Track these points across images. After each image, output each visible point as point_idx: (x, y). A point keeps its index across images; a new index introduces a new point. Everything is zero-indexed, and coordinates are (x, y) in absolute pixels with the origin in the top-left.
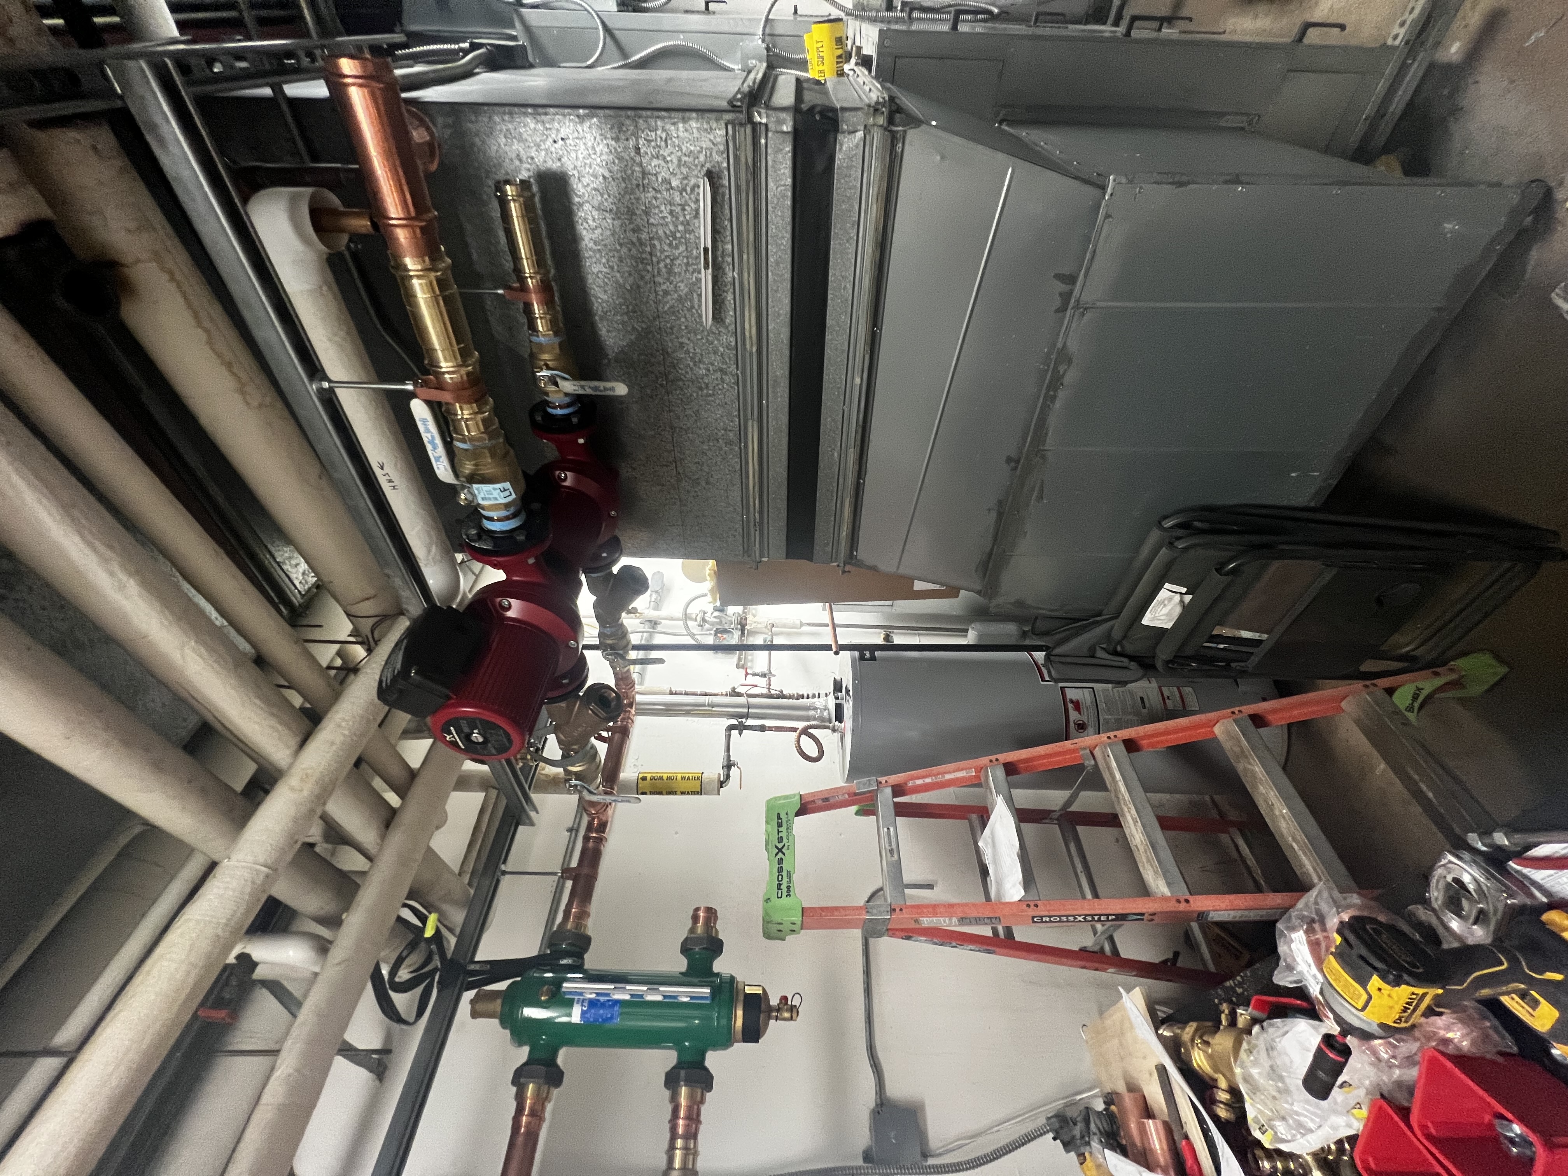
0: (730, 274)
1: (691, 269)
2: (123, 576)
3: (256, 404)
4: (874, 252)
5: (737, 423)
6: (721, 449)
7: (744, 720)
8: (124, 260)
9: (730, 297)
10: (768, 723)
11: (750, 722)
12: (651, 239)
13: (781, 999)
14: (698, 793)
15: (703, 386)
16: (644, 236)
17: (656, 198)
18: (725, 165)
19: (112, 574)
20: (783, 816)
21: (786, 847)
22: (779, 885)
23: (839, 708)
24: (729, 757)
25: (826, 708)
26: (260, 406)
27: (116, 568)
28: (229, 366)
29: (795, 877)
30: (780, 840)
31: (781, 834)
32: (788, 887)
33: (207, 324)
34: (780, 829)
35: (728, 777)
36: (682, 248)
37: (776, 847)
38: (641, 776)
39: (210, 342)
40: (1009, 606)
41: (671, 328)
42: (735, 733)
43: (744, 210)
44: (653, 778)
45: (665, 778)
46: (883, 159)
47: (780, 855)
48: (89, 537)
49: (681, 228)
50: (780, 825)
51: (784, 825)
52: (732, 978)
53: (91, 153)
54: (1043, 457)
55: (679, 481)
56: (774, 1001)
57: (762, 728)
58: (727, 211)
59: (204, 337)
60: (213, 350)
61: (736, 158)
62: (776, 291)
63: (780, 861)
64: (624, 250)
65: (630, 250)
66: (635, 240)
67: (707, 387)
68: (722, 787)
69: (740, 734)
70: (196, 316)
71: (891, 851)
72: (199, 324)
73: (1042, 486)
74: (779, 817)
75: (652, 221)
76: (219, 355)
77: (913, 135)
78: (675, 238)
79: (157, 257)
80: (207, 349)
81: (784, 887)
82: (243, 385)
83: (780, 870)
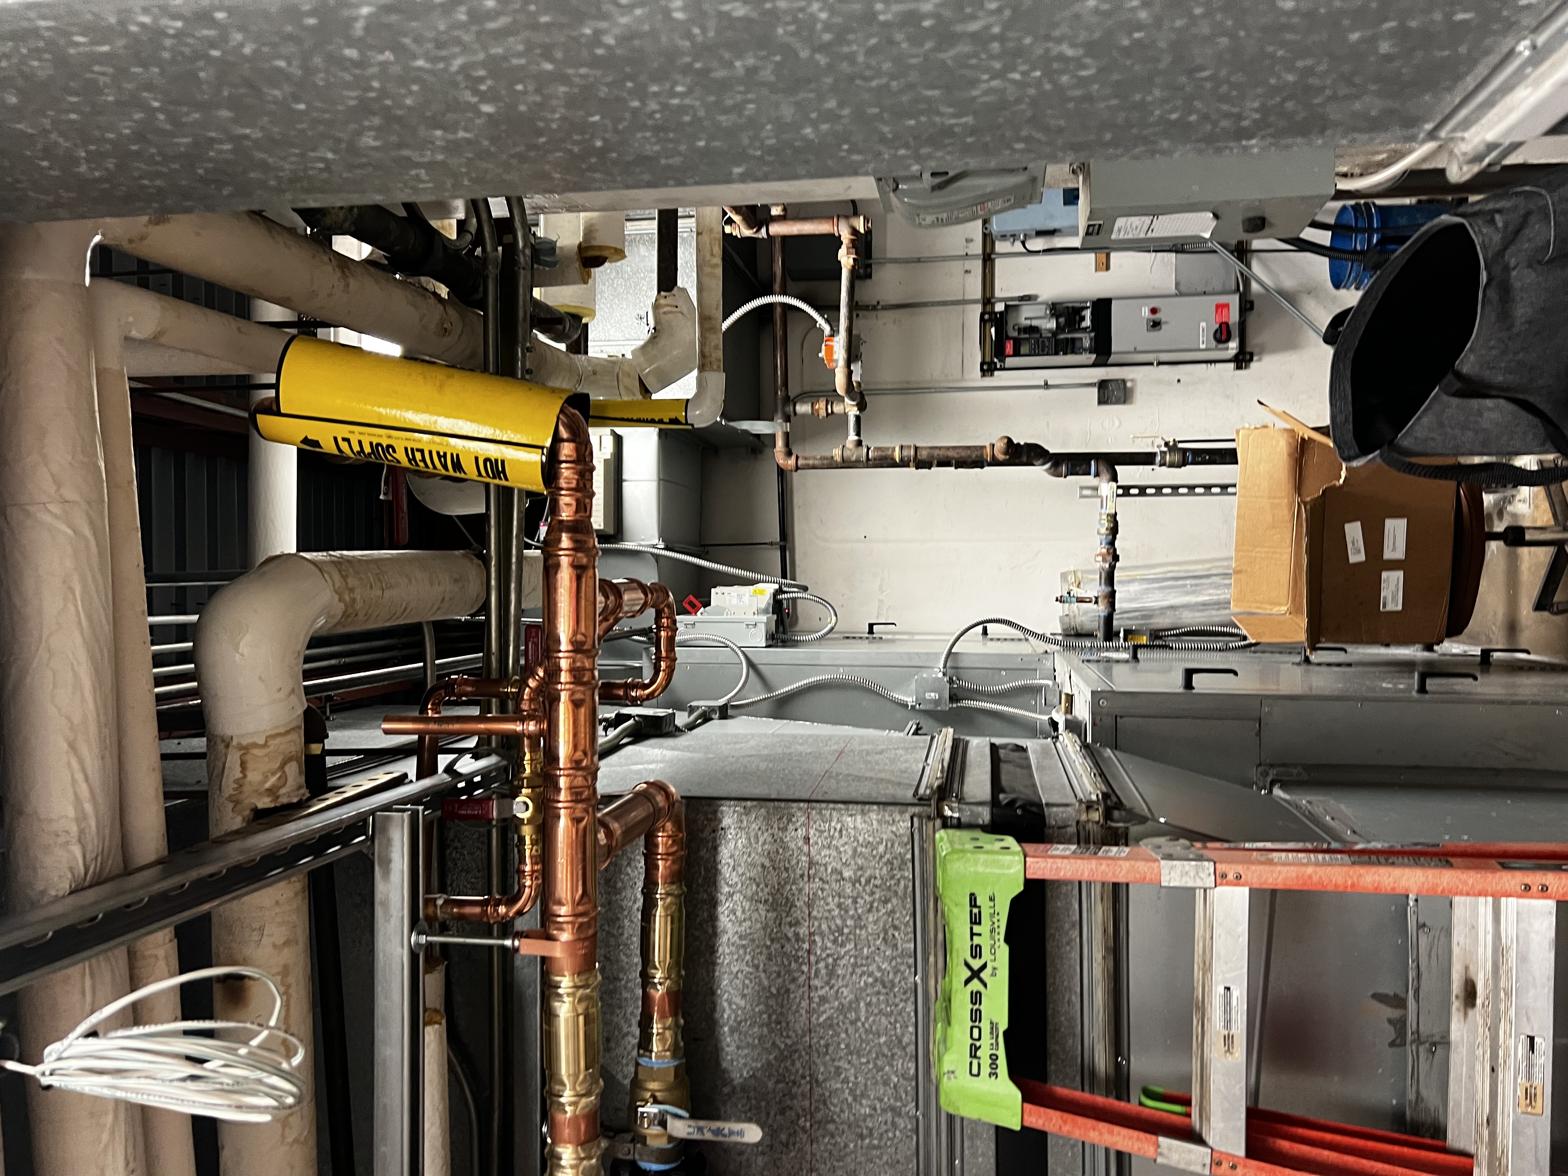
12: (811, 934)
15: (865, 1132)
16: (803, 931)
17: (822, 889)
18: (909, 856)
36: (850, 946)
41: (826, 1047)
58: (910, 906)
61: (923, 850)
64: (776, 946)
75: (815, 914)
78: (842, 934)
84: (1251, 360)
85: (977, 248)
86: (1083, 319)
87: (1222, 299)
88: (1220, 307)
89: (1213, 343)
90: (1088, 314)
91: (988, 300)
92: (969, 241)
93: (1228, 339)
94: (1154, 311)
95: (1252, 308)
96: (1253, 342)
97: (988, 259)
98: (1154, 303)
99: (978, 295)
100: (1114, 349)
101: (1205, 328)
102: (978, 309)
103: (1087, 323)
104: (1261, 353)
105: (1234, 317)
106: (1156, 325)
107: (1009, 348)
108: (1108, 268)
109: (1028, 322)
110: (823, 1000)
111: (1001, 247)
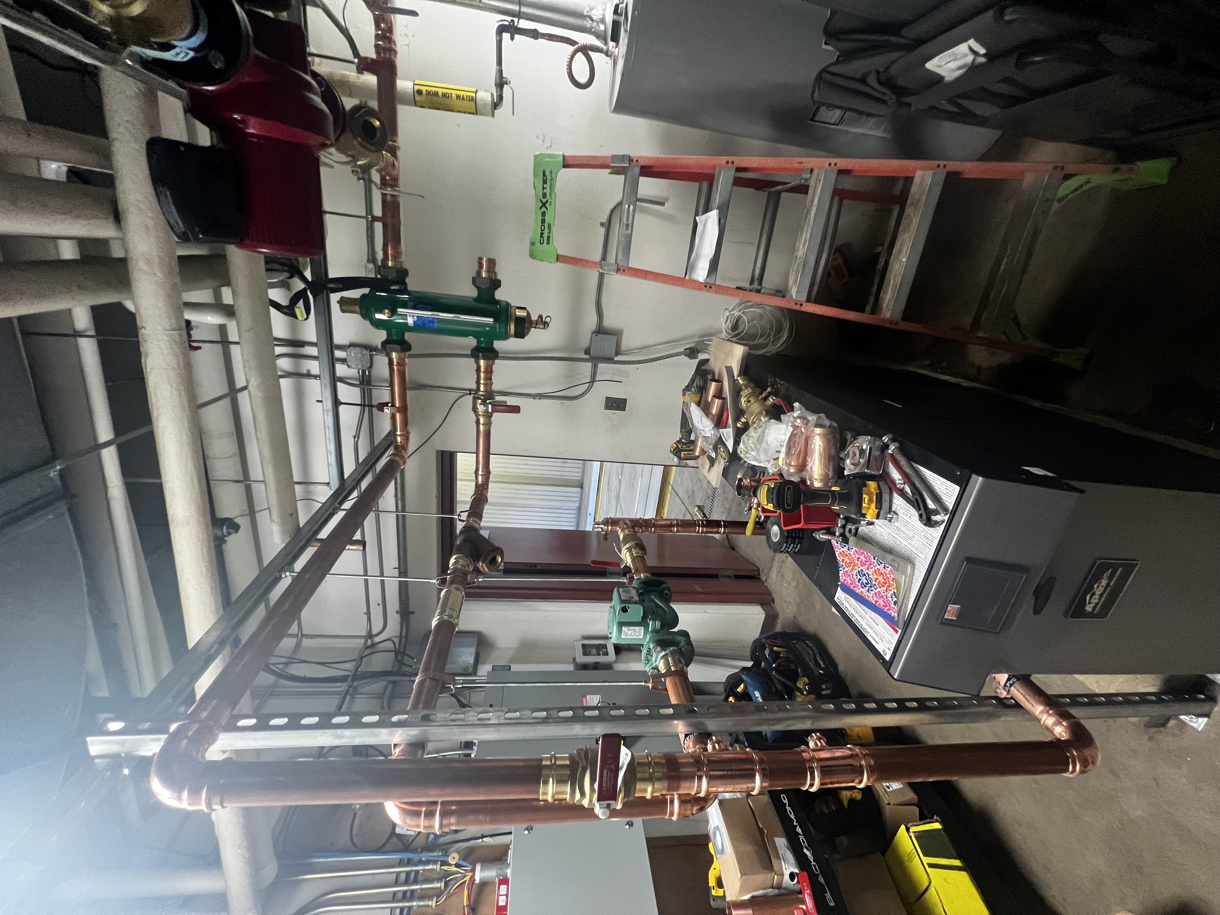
7: (516, 20)
10: (543, 28)
11: (524, 24)
13: (538, 318)
14: (473, 114)
20: (547, 173)
21: (548, 203)
22: (542, 234)
23: (616, 25)
24: (500, 72)
25: (603, 21)
29: (553, 229)
30: (544, 195)
31: (545, 191)
32: (549, 237)
34: (545, 186)
35: (501, 97)
37: (541, 201)
38: (417, 87)
42: (506, 36)
44: (428, 93)
45: (440, 94)
47: (544, 209)
50: (545, 182)
51: (548, 182)
52: (508, 304)
56: (534, 318)
57: (535, 34)
63: (544, 214)
68: (495, 109)
69: (512, 38)
71: (627, 225)
74: (544, 175)
81: (545, 236)
83: (543, 221)
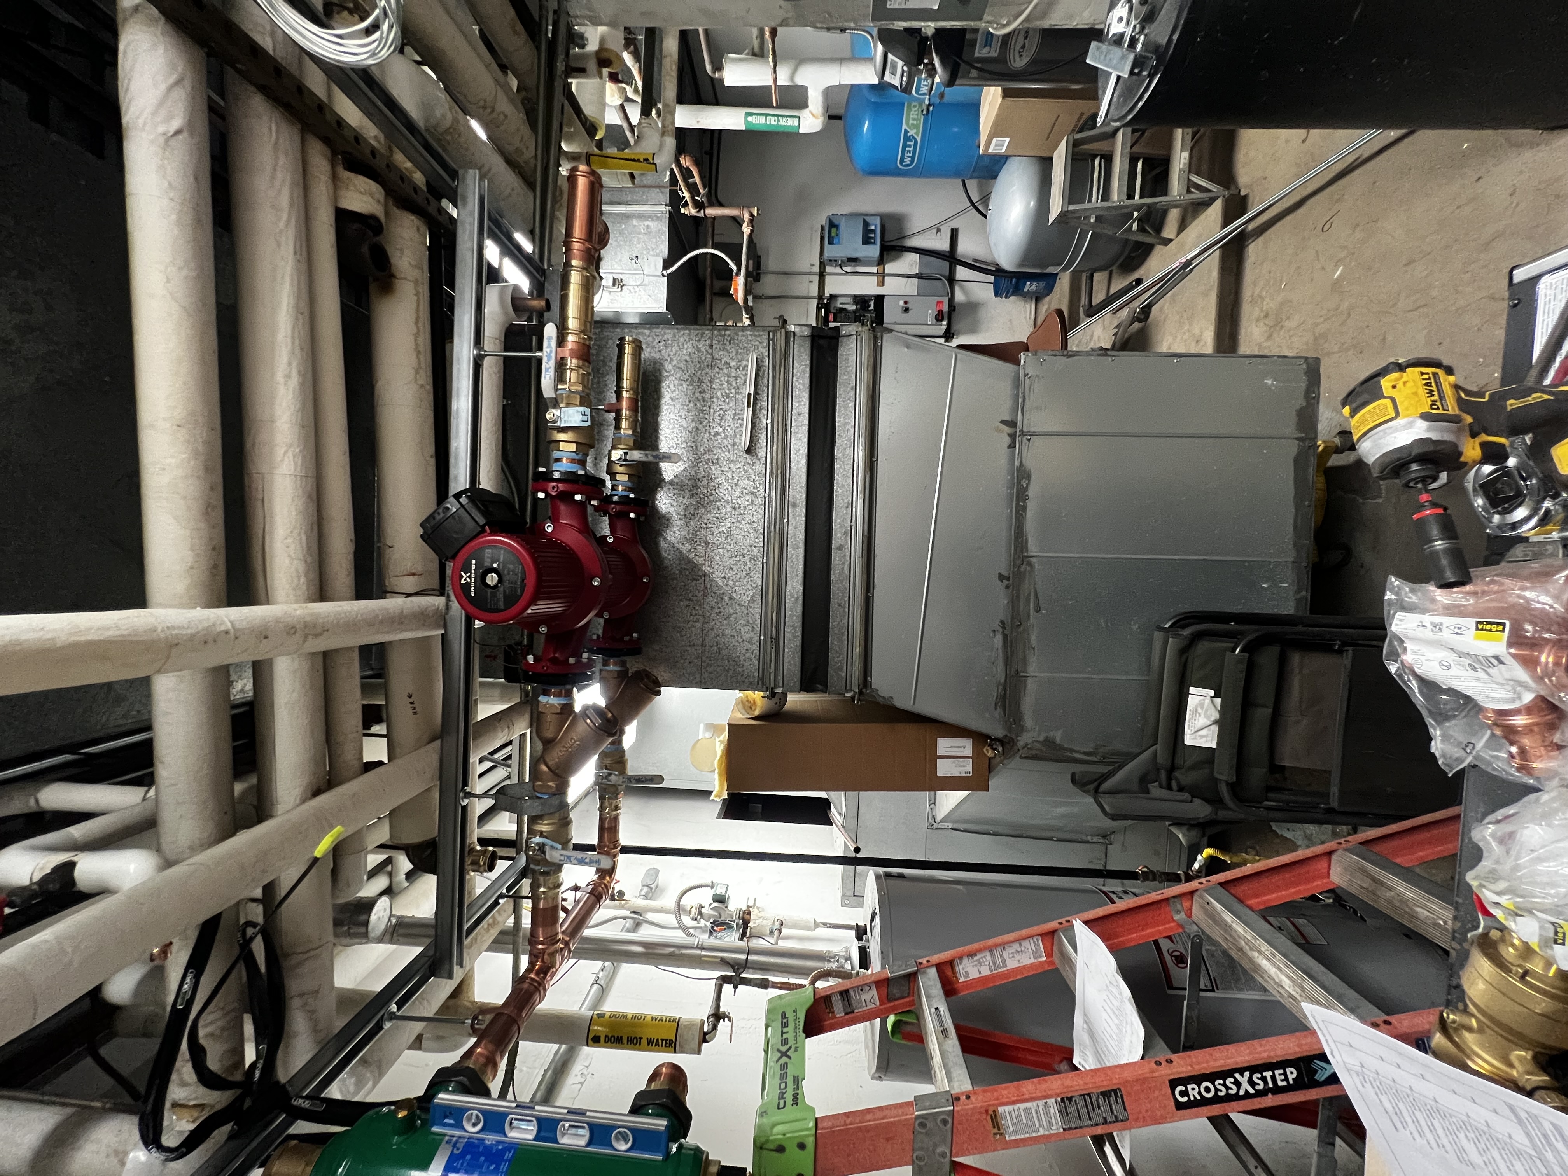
0: (764, 421)
1: (736, 417)
2: (294, 373)
3: (420, 382)
4: (867, 401)
5: (761, 540)
6: (746, 564)
7: (741, 970)
8: (398, 275)
9: (763, 437)
10: (772, 977)
11: (750, 976)
12: (712, 398)
15: (737, 506)
16: (707, 396)
17: (719, 373)
18: (767, 354)
19: (290, 364)
20: (790, 1013)
21: (793, 1049)
22: (782, 1094)
23: (863, 952)
24: (718, 1007)
25: (847, 957)
26: (422, 386)
27: (295, 364)
28: (419, 353)
29: (805, 1082)
30: (784, 1042)
31: (785, 1036)
32: (796, 1095)
33: (420, 325)
34: (785, 1030)
35: (714, 1028)
36: (732, 404)
37: (778, 1050)
39: (417, 335)
40: (1038, 745)
41: (717, 459)
42: (728, 988)
43: (778, 376)
44: (613, 1016)
45: (630, 1016)
46: (869, 346)
48: (296, 335)
49: (733, 391)
50: (785, 1025)
51: (791, 1024)
53: (415, 229)
54: (1030, 564)
55: (705, 596)
57: (764, 984)
58: (766, 381)
59: (415, 331)
60: (416, 340)
61: (774, 350)
62: (797, 433)
63: (784, 1067)
64: (692, 405)
65: (696, 405)
66: (700, 398)
67: (740, 507)
68: (705, 1041)
69: (735, 987)
70: (418, 318)
72: (417, 323)
73: (1037, 597)
74: (784, 1015)
75: (714, 386)
76: (417, 344)
77: (886, 336)
78: (728, 397)
79: (416, 282)
80: (412, 337)
81: (789, 1096)
82: (420, 368)
83: (783, 1076)
84: (953, 337)
85: (816, 269)
86: (869, 306)
87: (940, 299)
88: (939, 303)
89: (935, 321)
90: (872, 303)
91: (820, 297)
92: (812, 265)
93: (942, 320)
94: (906, 302)
95: (954, 310)
96: (954, 328)
97: (822, 275)
98: (906, 299)
99: (816, 293)
100: (885, 321)
101: (931, 314)
102: (816, 301)
103: (872, 307)
104: (958, 334)
105: (945, 308)
106: (906, 310)
107: (831, 317)
108: (883, 285)
109: (841, 306)
110: (717, 433)
111: (829, 269)
